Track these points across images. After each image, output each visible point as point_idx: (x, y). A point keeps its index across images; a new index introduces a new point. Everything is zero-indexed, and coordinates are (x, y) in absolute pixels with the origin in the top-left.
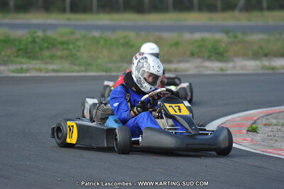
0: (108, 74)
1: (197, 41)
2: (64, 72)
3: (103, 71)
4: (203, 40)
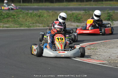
0: (29, 28)
1: (70, 14)
2: (10, 28)
3: (27, 27)
4: (73, 14)
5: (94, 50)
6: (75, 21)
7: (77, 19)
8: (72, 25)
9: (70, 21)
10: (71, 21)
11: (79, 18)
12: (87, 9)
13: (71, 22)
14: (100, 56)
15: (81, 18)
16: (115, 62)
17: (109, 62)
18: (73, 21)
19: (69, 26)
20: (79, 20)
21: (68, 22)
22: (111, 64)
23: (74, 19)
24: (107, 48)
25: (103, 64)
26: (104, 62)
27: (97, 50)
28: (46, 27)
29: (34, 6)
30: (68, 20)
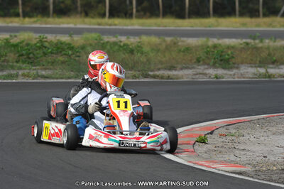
5: (233, 138)
6: (217, 65)
7: (221, 60)
8: (205, 74)
9: (205, 63)
10: (208, 64)
11: (227, 56)
12: (258, 34)
13: (206, 66)
14: (243, 153)
15: (233, 57)
16: (271, 168)
17: (257, 168)
18: (211, 64)
19: (197, 76)
20: (227, 61)
21: (199, 67)
22: (260, 173)
23: (214, 59)
24: (269, 133)
25: (240, 173)
26: (243, 169)
27: (241, 138)
28: (138, 78)
29: (133, 25)
30: (201, 62)
